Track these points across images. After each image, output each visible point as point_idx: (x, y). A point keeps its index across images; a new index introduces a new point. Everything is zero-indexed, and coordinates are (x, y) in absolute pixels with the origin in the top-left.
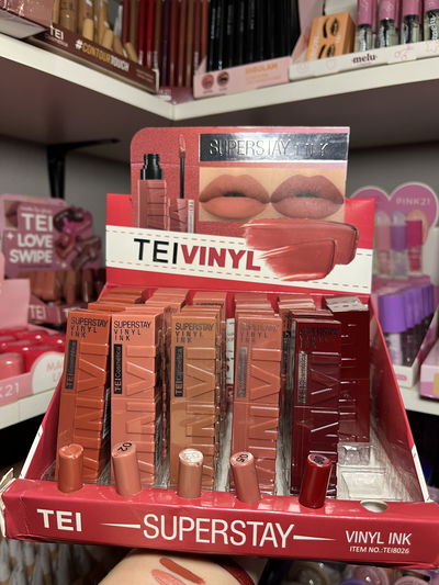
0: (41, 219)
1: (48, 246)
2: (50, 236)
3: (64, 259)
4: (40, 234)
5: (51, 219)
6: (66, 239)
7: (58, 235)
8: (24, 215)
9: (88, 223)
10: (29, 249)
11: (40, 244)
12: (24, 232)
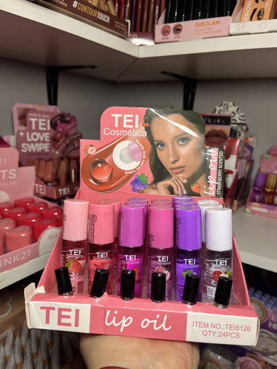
0: (43, 122)
1: (46, 140)
2: (48, 134)
3: (57, 149)
4: (42, 132)
5: (49, 121)
6: (59, 135)
7: (53, 132)
8: (31, 119)
9: (73, 124)
10: (34, 143)
11: (42, 139)
12: (31, 131)
